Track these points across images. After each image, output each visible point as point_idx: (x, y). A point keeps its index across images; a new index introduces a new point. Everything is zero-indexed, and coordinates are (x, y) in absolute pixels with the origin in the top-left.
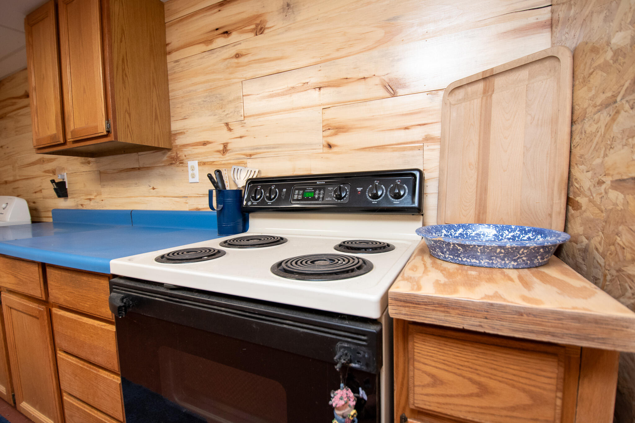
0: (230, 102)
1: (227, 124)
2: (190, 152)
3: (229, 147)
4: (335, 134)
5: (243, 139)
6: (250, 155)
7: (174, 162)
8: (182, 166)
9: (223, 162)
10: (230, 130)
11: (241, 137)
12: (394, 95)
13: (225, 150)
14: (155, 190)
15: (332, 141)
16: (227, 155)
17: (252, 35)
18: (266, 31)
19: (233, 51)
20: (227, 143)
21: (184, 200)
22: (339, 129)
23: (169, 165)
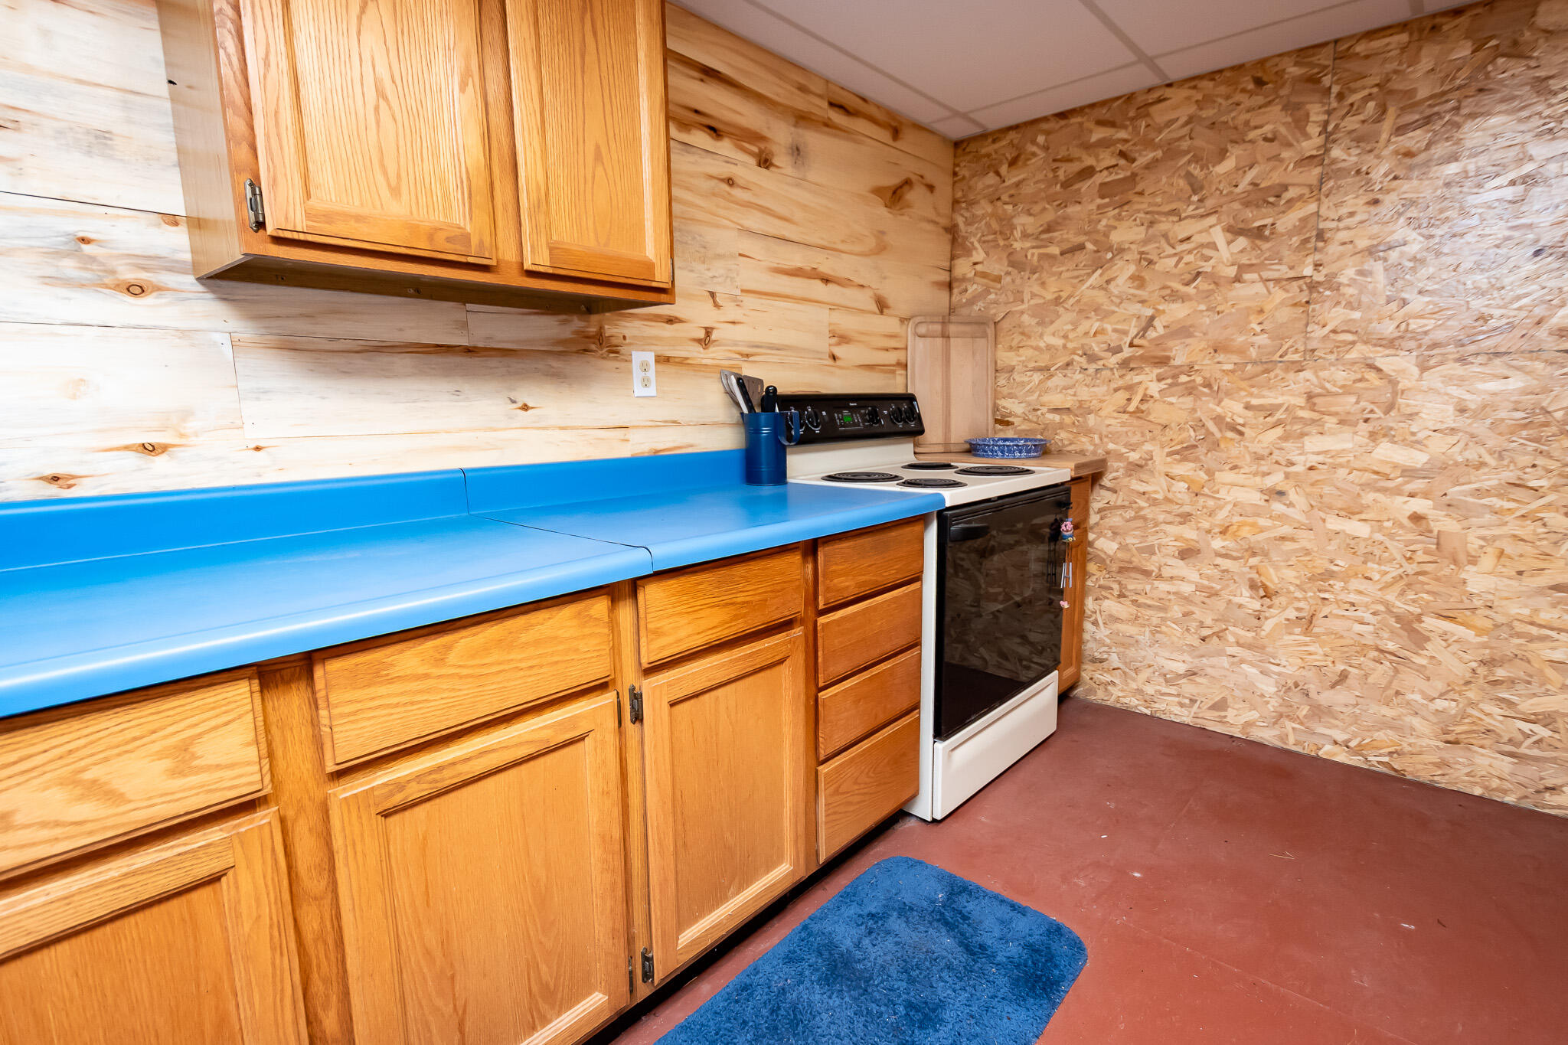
0: (719, 257)
1: (712, 294)
2: (636, 333)
3: (714, 336)
4: (838, 344)
5: (737, 327)
6: (748, 356)
7: (593, 347)
8: (615, 359)
9: (704, 362)
10: (717, 305)
11: (734, 323)
12: (882, 313)
13: (706, 340)
14: (530, 412)
15: (837, 351)
16: (711, 349)
17: (752, 161)
18: (772, 169)
19: (726, 170)
20: (713, 328)
21: (619, 433)
22: (843, 339)
23: (577, 352)
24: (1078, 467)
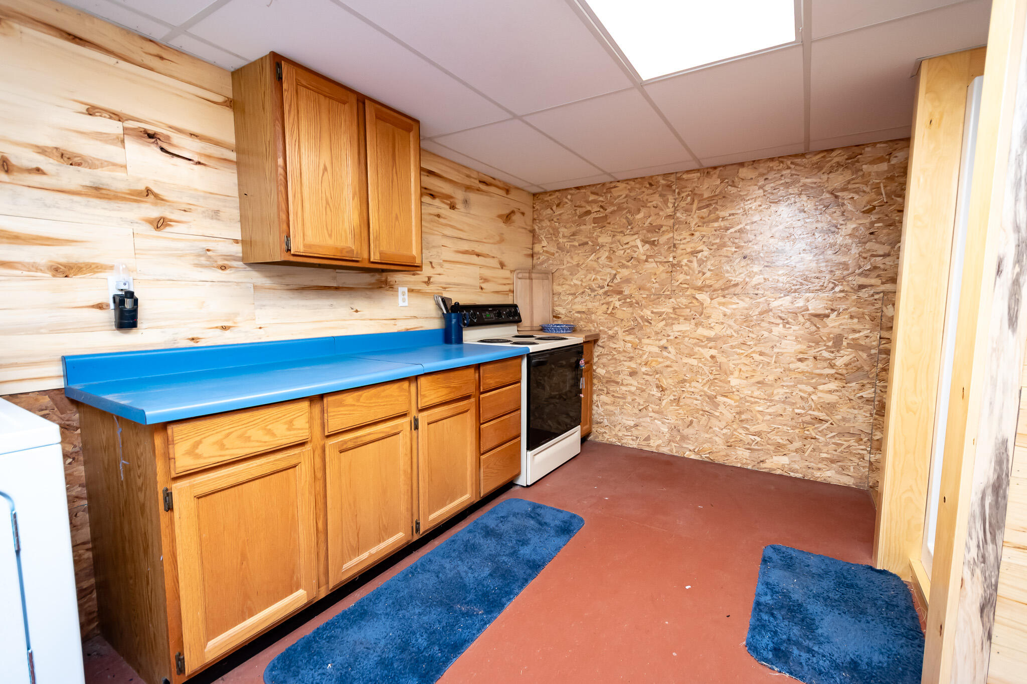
0: (434, 247)
1: (431, 263)
2: (400, 279)
3: (432, 280)
4: (483, 283)
5: (441, 276)
6: (445, 288)
7: (383, 286)
8: (392, 291)
9: (427, 291)
10: (433, 267)
11: (440, 274)
12: (502, 268)
13: (428, 282)
14: (359, 313)
15: (483, 286)
16: (431, 286)
17: (448, 207)
18: (456, 210)
19: (436, 211)
20: (431, 277)
21: (393, 322)
22: (486, 280)
23: (377, 288)
24: (586, 337)
